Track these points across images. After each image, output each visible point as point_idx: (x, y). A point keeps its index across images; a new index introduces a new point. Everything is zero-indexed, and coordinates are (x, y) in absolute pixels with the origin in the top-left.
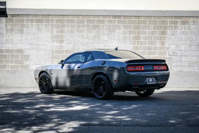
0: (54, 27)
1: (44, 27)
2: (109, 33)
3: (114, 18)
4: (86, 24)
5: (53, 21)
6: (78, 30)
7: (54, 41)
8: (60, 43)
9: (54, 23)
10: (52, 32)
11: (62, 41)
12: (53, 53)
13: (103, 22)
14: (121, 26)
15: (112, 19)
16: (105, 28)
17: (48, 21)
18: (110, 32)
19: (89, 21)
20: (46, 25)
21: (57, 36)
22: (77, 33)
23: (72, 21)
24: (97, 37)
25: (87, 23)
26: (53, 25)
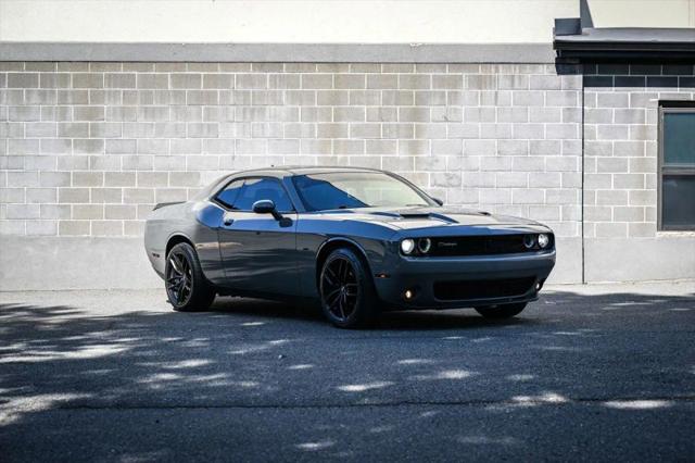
0: (70, 99)
1: (35, 99)
2: (244, 118)
3: (261, 70)
4: (170, 88)
5: (64, 80)
6: (146, 110)
7: (68, 143)
8: (89, 151)
9: (70, 88)
10: (63, 114)
11: (93, 146)
12: (67, 183)
13: (225, 80)
14: (281, 96)
15: (252, 72)
16: (232, 102)
17: (48, 81)
18: (248, 116)
19: (178, 80)
20: (43, 95)
21: (77, 129)
22: (141, 120)
23: (127, 81)
24: (205, 130)
25: (175, 84)
26: (64, 96)
